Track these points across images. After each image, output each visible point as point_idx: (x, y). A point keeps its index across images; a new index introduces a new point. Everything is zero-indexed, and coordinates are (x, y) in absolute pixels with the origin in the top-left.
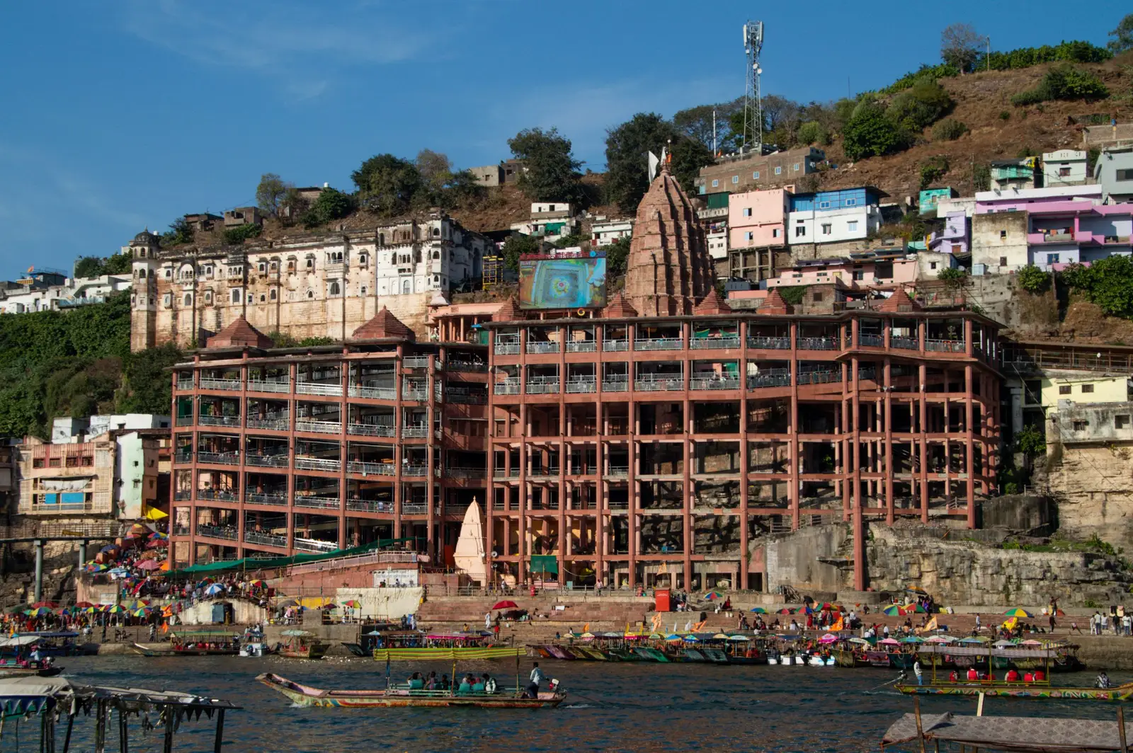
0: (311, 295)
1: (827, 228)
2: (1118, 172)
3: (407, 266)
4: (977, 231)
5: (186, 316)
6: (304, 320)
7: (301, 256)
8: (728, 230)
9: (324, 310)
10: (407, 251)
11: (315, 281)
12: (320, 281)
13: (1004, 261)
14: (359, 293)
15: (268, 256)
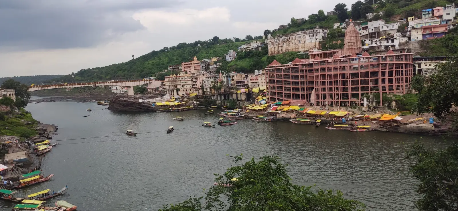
0: (296, 43)
1: (388, 27)
2: (447, 14)
3: (312, 37)
4: (412, 32)
5: (276, 48)
6: (295, 48)
7: (294, 37)
8: (368, 29)
9: (298, 46)
10: (312, 35)
11: (296, 41)
12: (297, 41)
13: (417, 38)
14: (304, 43)
15: (288, 37)
